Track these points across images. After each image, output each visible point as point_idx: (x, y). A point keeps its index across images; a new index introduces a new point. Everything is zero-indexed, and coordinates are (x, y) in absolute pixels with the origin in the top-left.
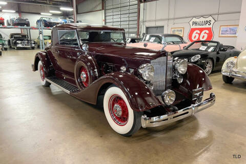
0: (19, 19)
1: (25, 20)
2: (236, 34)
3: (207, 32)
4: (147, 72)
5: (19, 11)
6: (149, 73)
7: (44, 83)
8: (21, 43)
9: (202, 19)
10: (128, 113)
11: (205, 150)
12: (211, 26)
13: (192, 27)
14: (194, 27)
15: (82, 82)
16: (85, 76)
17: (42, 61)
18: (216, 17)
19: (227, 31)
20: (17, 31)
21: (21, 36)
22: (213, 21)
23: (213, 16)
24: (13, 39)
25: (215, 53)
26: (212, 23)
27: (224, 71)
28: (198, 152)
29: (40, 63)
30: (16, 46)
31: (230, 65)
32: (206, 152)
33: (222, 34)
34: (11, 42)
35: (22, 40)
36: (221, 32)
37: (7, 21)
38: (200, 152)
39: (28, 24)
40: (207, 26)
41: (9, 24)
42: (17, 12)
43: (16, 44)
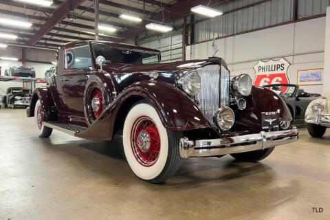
0: (22, 68)
1: (30, 69)
2: (320, 80)
3: (280, 79)
4: (190, 83)
5: (23, 60)
6: (193, 85)
7: (40, 132)
8: (21, 100)
9: (271, 63)
10: (160, 144)
11: (288, 200)
12: (284, 72)
13: (258, 74)
14: (261, 73)
15: (92, 113)
16: (98, 102)
17: (41, 99)
18: (290, 59)
19: (307, 77)
20: (17, 84)
21: (22, 91)
22: (286, 64)
23: (286, 58)
24: (11, 94)
25: (294, 98)
26: (285, 67)
27: (308, 117)
28: (276, 201)
29: (38, 103)
30: (14, 102)
31: (316, 108)
32: (290, 202)
33: (301, 81)
34: (7, 99)
35: (22, 95)
36: (299, 79)
37: (6, 71)
38: (279, 202)
39: (33, 75)
40: (279, 71)
41: (7, 75)
42: (20, 60)
43: (13, 100)
